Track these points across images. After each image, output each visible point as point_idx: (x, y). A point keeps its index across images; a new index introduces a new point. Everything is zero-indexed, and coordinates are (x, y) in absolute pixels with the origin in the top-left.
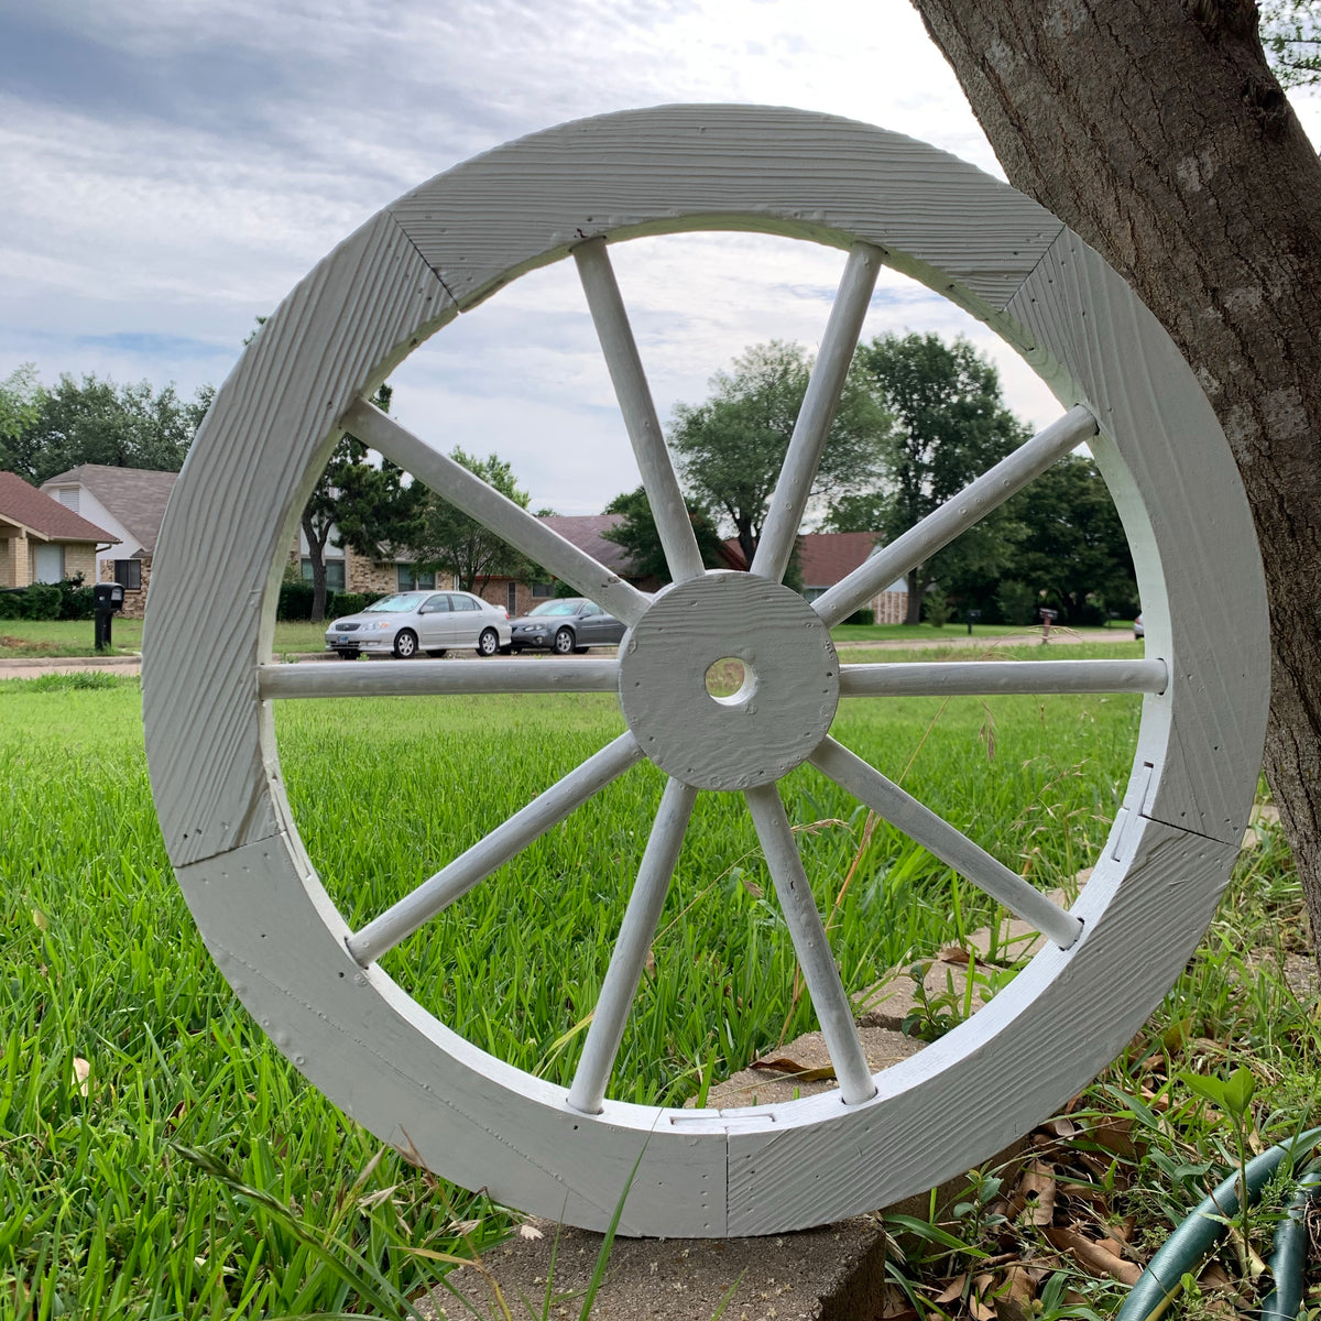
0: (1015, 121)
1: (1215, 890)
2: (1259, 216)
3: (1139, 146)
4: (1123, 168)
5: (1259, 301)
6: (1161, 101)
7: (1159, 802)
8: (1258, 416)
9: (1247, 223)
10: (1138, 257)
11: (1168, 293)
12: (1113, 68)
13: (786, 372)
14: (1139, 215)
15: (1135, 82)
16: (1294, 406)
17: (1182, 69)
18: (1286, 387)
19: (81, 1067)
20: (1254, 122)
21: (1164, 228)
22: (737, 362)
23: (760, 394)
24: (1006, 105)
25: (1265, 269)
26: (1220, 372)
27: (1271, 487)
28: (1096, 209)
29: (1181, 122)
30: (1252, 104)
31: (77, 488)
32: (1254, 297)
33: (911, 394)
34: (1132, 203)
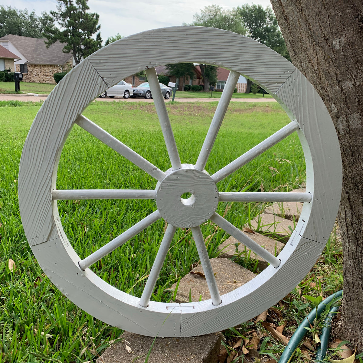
0: (285, 17)
1: (318, 255)
2: (356, 59)
3: (322, 33)
4: (317, 39)
5: (352, 86)
6: (331, 19)
7: (305, 233)
8: (347, 121)
9: (352, 61)
10: (318, 67)
11: (325, 80)
12: (317, 6)
13: (216, 15)
14: (320, 55)
15: (324, 12)
16: (358, 119)
17: (339, 8)
18: (356, 113)
19: (11, 262)
20: (358, 27)
21: (327, 60)
22: (202, 11)
23: (208, 22)
24: (283, 11)
25: (355, 76)
26: (338, 106)
27: (348, 142)
28: (307, 50)
29: (336, 26)
30: (359, 22)
31: (8, 42)
32: (351, 84)
33: (253, 24)
34: (318, 50)
